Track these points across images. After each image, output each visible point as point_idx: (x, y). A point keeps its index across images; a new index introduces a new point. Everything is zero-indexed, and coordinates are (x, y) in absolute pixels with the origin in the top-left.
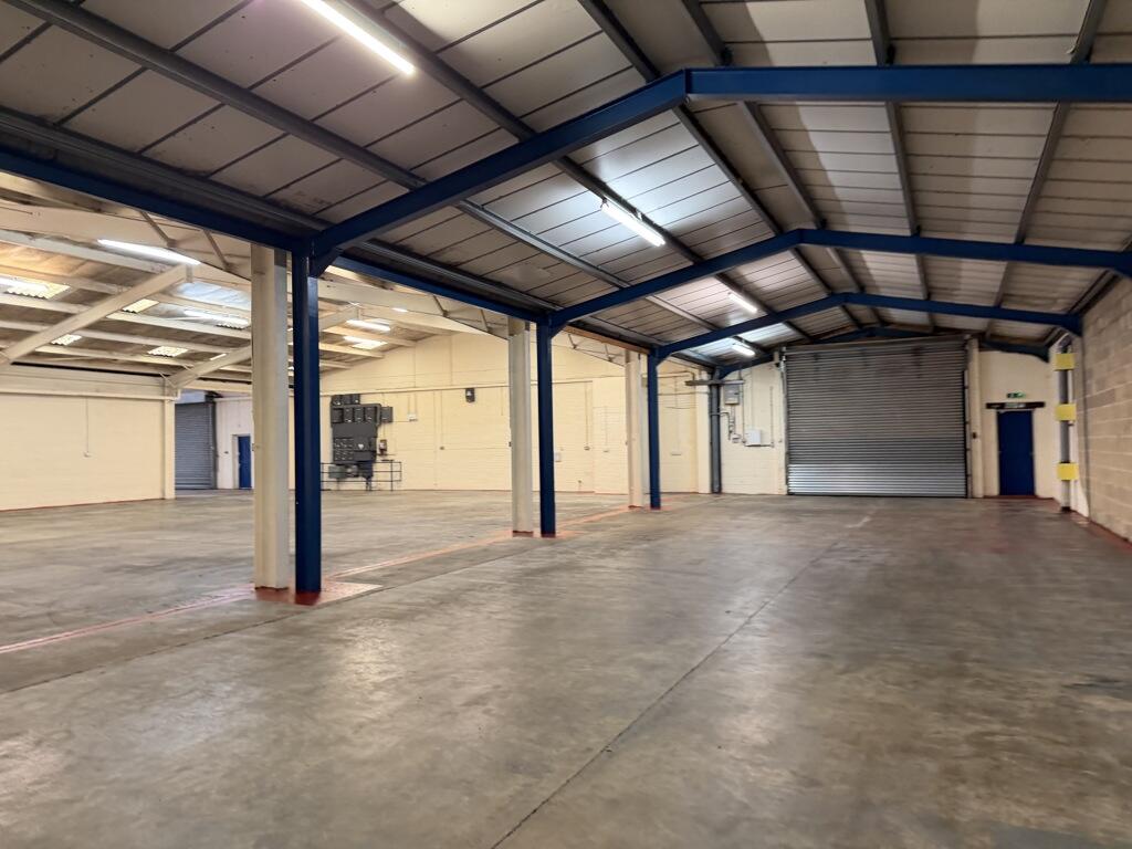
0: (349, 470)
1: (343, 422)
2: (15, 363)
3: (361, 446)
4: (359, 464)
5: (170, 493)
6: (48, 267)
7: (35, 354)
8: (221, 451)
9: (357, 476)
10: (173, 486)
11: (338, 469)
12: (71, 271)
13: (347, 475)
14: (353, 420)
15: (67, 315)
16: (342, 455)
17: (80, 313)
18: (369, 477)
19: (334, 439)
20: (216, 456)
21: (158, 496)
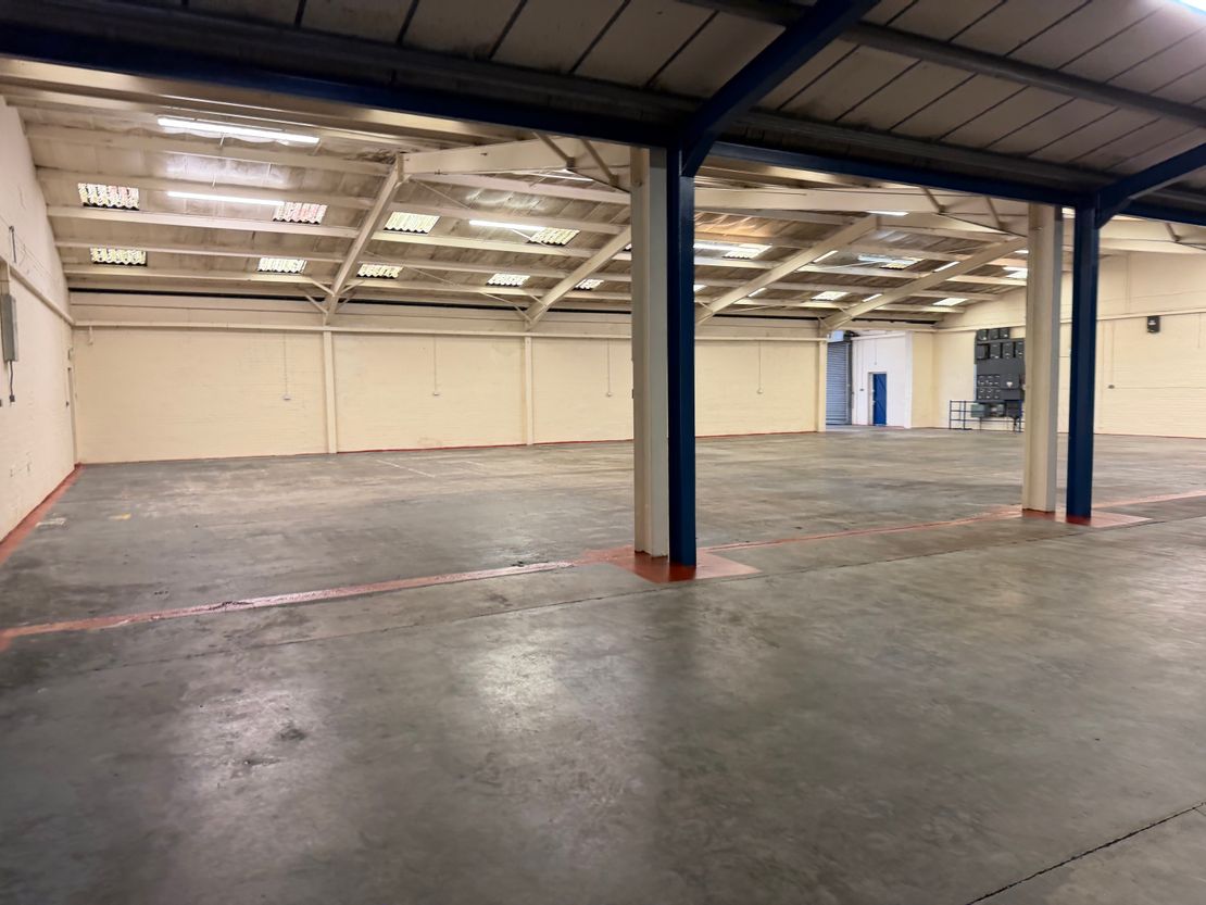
0: (994, 410)
1: (989, 358)
2: (716, 315)
3: (1010, 384)
4: (1005, 403)
5: (822, 428)
6: (760, 233)
7: (733, 306)
8: (856, 389)
9: (1003, 416)
10: (825, 422)
11: (982, 408)
12: (776, 233)
13: (992, 415)
14: (1001, 356)
15: (762, 271)
16: (986, 394)
17: (774, 268)
18: (1017, 417)
19: (978, 376)
20: (851, 392)
21: (812, 429)
